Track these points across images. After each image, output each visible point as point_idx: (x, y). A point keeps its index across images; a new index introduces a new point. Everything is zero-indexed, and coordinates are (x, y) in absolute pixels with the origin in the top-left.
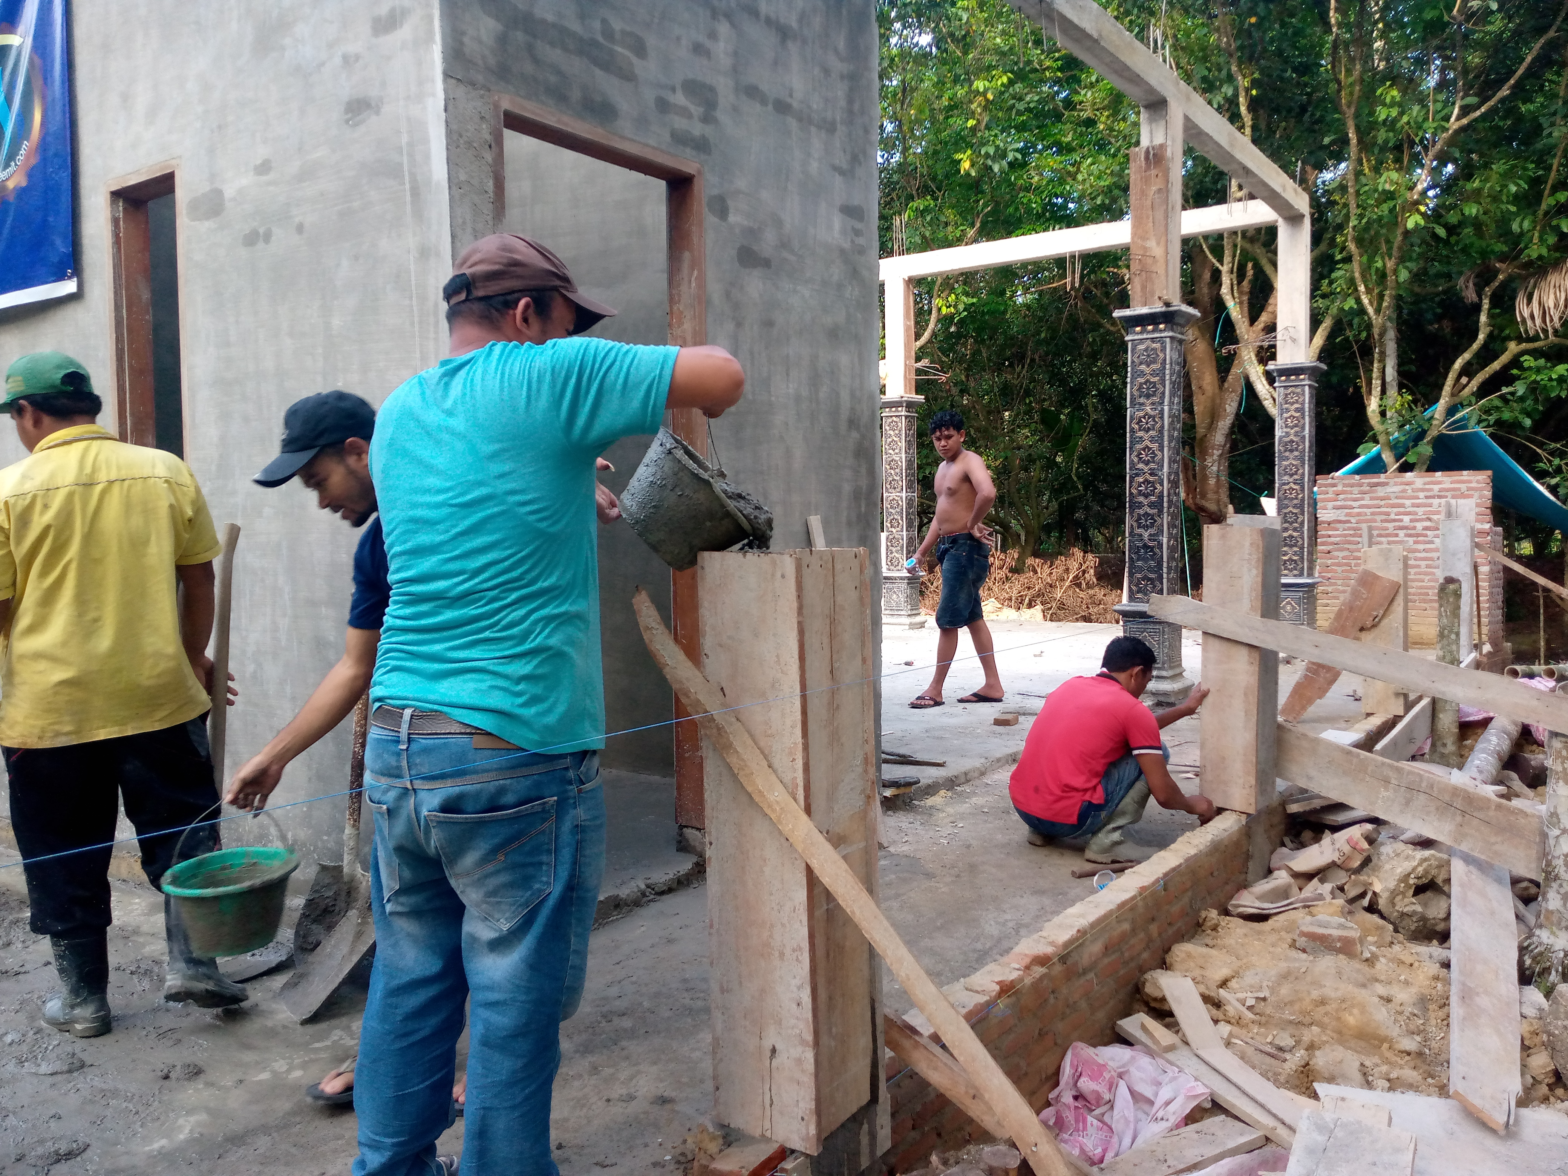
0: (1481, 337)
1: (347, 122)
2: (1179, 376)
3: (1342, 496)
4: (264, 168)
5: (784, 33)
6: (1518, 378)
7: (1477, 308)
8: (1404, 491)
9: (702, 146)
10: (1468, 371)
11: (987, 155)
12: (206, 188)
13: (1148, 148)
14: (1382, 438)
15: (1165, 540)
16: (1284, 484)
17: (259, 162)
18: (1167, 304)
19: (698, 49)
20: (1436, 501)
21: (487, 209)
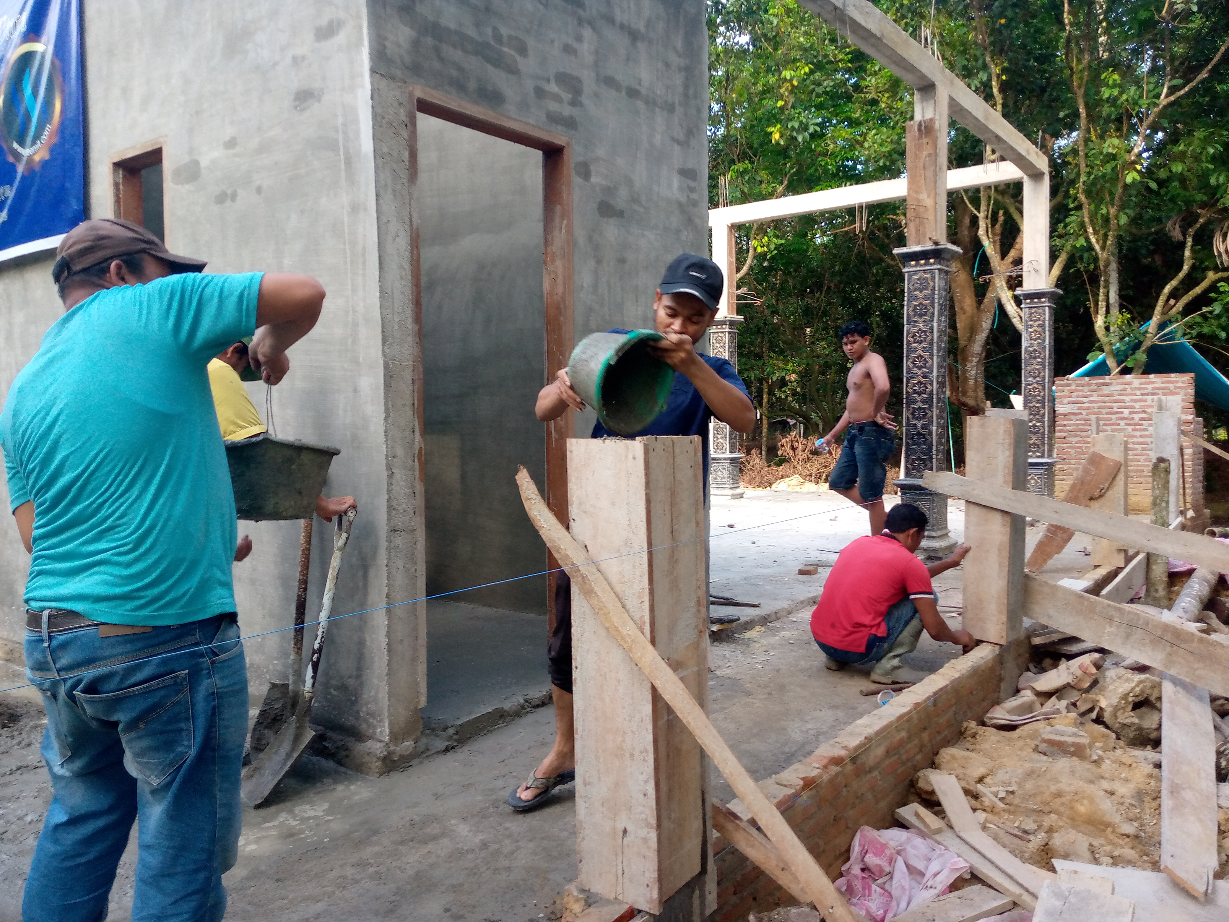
0: (1186, 268)
1: (295, 108)
2: (945, 300)
3: (1075, 394)
4: (231, 144)
5: (634, 36)
6: (1215, 300)
7: (1182, 245)
8: (1124, 390)
9: (570, 123)
10: (1175, 295)
11: (793, 128)
12: (186, 159)
13: (920, 122)
14: (1106, 348)
15: (934, 429)
16: (1029, 384)
17: (227, 139)
18: (936, 243)
19: (568, 49)
20: (1150, 398)
21: (404, 174)
